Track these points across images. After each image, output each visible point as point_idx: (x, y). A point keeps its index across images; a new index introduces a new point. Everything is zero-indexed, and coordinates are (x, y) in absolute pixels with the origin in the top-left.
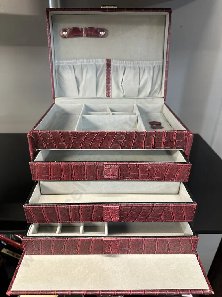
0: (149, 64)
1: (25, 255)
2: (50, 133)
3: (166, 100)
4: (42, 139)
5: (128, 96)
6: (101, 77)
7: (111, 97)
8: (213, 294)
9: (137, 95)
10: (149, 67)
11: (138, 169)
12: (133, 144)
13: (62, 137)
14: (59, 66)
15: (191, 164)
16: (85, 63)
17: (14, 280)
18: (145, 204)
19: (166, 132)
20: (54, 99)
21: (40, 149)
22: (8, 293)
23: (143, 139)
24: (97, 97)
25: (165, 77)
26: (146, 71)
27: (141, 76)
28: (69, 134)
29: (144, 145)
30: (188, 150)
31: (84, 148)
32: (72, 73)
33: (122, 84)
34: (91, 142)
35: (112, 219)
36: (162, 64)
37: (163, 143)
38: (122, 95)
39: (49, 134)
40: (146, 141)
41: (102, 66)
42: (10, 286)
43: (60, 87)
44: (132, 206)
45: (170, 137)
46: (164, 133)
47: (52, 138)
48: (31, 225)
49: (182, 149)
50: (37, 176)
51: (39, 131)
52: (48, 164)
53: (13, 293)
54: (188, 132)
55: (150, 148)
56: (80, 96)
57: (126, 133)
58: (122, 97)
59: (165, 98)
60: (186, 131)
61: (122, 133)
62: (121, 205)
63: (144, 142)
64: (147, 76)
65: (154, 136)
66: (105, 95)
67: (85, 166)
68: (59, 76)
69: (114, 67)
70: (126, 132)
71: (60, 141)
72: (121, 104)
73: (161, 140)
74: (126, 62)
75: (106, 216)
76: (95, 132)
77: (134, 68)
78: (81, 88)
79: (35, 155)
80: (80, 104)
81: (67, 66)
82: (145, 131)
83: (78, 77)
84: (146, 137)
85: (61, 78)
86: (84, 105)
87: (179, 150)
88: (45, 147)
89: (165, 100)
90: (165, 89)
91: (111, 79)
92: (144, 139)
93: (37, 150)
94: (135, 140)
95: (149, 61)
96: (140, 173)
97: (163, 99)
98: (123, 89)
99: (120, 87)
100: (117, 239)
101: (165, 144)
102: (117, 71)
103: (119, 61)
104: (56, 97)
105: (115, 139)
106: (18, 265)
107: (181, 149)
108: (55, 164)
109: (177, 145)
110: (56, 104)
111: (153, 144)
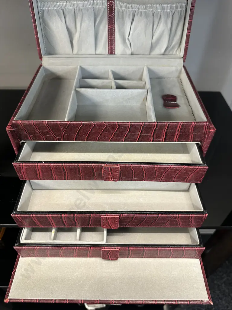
0: (167, 8)
1: (20, 258)
2: (34, 124)
3: (186, 60)
4: (25, 131)
5: (137, 53)
6: (101, 27)
7: (115, 54)
8: (211, 305)
9: (148, 53)
10: (167, 13)
11: (143, 171)
12: (139, 137)
13: (50, 129)
14: (43, 11)
15: (208, 167)
16: (80, 7)
17: (11, 286)
18: (148, 214)
19: (182, 124)
20: (40, 59)
21: (24, 141)
22: (6, 301)
23: (151, 131)
24: (96, 54)
25: (188, 30)
26: (163, 20)
27: (155, 26)
28: (58, 126)
29: (152, 138)
30: (206, 146)
31: (78, 141)
32: (61, 21)
33: (129, 38)
34: (86, 134)
35: (112, 227)
36: (184, 9)
37: (176, 136)
38: (129, 52)
39: (33, 126)
40: (155, 134)
41: (102, 10)
42: (8, 293)
43: (47, 39)
44: (134, 216)
45: (186, 130)
46: (179, 126)
47: (38, 129)
48: (23, 229)
49: (199, 143)
50: (24, 176)
51: (21, 122)
52: (35, 166)
53: (11, 301)
54: (209, 125)
55: (159, 141)
56: (74, 53)
57: (130, 126)
58: (129, 55)
59: (184, 58)
60: (207, 122)
61: (126, 125)
62: (121, 215)
63: (152, 135)
64: (162, 28)
65: (166, 129)
66: (107, 52)
67: (80, 168)
68: (45, 25)
69: (119, 12)
70: (130, 123)
71: (47, 133)
72: (128, 66)
73: (175, 133)
74: (136, 5)
75: (105, 224)
76: (91, 124)
77: (147, 16)
78: (75, 42)
79: (20, 148)
80: (74, 66)
81: (55, 12)
82: (155, 123)
83: (70, 27)
84: (155, 130)
85: (47, 28)
86: (78, 67)
87: (196, 143)
88: (31, 139)
89: (184, 61)
90: (185, 47)
91: (115, 30)
92: (153, 132)
93: (21, 142)
94: (141, 133)
95: (168, 3)
96: (145, 175)
97: (182, 60)
98: (130, 44)
99: (127, 41)
100: (116, 249)
101: (178, 137)
102: (123, 18)
103: (125, 4)
104: (43, 56)
105: (116, 132)
106: (15, 269)
107: (198, 141)
108: (43, 166)
109: (194, 138)
110: (44, 67)
111: (164, 137)
